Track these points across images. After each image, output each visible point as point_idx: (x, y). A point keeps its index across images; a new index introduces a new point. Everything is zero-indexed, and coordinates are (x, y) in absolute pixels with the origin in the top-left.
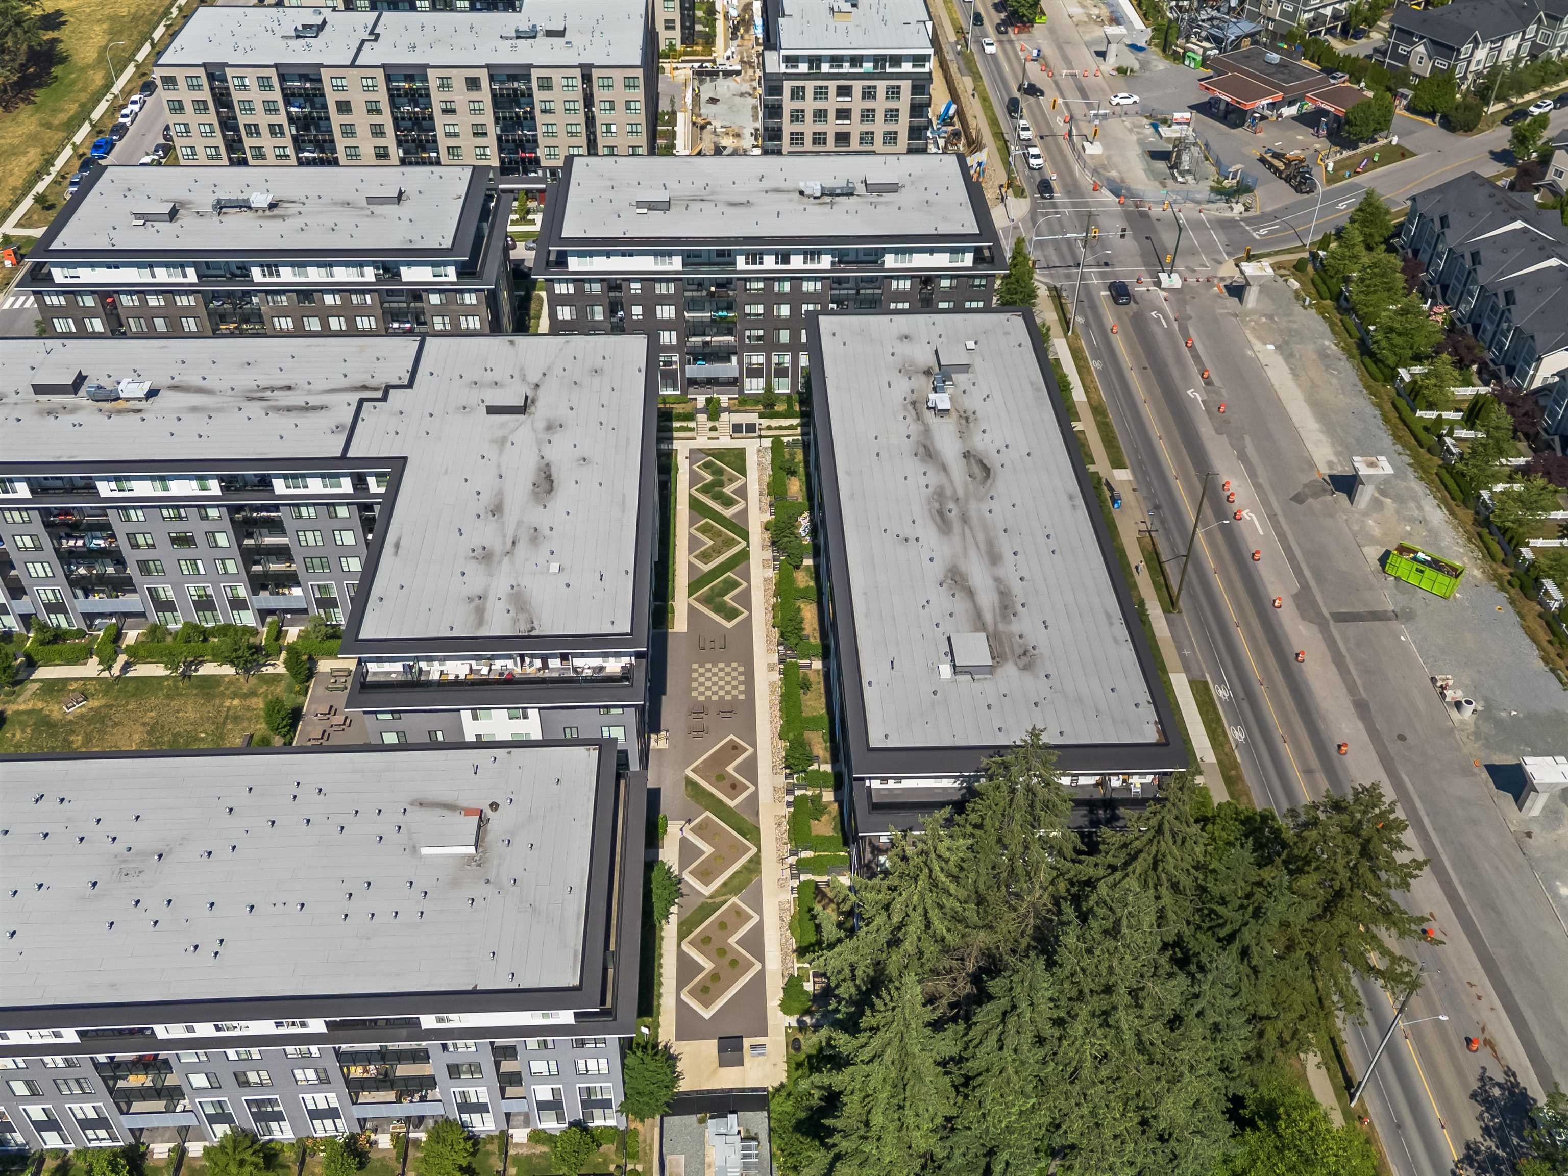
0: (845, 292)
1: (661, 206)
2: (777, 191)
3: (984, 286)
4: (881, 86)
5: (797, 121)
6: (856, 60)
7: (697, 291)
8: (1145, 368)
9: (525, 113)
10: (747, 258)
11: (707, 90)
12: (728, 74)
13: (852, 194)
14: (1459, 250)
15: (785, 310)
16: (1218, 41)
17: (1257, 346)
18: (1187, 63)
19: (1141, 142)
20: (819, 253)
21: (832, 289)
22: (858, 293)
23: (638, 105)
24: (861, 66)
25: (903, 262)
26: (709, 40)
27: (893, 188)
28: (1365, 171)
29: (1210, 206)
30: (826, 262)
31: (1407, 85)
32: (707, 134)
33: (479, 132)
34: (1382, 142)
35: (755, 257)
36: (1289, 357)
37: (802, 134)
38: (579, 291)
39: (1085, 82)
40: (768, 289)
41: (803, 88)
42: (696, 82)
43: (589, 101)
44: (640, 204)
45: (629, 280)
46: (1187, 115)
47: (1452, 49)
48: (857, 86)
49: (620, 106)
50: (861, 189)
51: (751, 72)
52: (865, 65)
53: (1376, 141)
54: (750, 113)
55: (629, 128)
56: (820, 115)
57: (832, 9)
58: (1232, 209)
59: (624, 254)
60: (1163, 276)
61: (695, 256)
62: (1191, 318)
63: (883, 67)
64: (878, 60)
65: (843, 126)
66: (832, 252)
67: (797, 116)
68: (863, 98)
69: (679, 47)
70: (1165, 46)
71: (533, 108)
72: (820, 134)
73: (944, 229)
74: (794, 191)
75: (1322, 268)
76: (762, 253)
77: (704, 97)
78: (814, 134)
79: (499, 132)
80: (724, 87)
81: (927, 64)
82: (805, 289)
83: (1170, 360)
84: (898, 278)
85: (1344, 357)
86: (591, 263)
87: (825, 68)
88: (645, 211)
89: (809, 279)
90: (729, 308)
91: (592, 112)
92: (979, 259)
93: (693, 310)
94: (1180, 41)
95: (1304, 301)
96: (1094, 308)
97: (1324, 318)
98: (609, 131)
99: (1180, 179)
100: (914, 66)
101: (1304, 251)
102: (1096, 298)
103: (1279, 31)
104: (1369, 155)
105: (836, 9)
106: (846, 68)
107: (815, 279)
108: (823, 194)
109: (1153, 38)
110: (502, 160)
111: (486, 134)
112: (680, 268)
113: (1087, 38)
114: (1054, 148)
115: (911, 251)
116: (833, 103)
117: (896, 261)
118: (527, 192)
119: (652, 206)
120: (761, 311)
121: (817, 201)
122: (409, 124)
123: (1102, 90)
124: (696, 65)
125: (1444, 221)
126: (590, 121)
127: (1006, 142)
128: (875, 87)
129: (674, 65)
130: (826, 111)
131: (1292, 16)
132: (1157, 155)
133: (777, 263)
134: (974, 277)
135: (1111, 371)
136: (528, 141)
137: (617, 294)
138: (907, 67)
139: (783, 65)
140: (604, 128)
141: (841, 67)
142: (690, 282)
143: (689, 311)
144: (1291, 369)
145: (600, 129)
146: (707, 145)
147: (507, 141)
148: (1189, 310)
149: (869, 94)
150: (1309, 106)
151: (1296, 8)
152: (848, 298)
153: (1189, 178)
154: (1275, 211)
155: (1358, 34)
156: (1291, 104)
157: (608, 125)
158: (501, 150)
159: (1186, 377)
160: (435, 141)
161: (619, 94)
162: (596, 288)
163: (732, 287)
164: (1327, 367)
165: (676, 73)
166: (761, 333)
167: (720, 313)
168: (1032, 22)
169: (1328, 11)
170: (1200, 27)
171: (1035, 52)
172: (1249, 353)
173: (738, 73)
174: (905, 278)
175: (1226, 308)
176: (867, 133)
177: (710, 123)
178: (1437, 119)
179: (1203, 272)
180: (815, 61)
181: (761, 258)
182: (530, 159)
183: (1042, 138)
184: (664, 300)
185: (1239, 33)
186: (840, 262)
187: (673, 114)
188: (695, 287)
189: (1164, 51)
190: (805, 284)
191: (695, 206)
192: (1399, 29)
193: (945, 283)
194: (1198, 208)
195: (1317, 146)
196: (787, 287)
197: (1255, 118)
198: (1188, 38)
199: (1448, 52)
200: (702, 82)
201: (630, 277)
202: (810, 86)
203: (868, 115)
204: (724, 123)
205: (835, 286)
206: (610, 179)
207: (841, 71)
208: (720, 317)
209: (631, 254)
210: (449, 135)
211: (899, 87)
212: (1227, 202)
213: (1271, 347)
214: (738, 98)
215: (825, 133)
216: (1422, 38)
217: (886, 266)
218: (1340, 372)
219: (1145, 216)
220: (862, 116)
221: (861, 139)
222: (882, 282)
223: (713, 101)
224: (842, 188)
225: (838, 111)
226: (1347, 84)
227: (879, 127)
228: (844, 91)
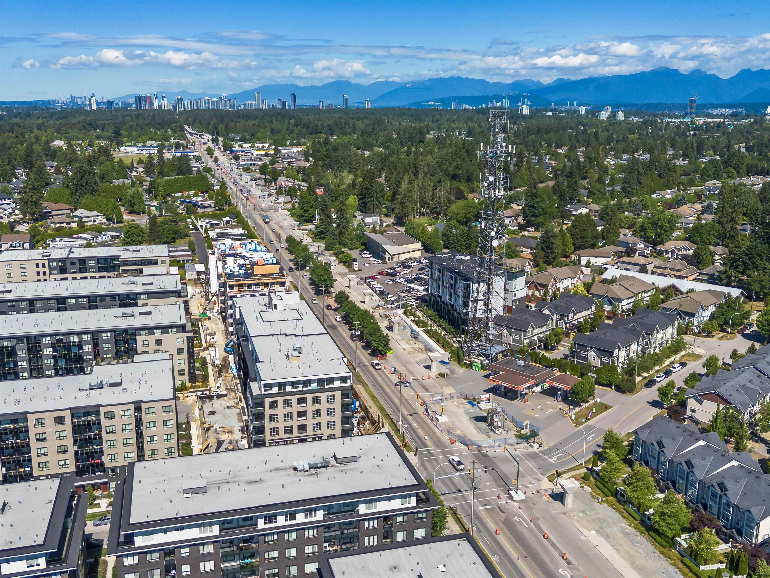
0: (334, 533)
1: (200, 491)
2: (278, 469)
3: (425, 518)
4: (324, 396)
5: (274, 421)
6: (307, 383)
7: (230, 547)
8: (526, 557)
9: (95, 435)
10: (266, 520)
11: (208, 407)
12: (219, 396)
13: (328, 466)
14: (676, 460)
15: (293, 552)
16: (487, 356)
17: (585, 532)
18: (474, 368)
19: (467, 413)
20: (315, 510)
21: (325, 532)
22: (342, 533)
23: (172, 422)
24: (310, 386)
25: (371, 508)
26: (206, 379)
27: (354, 459)
28: (592, 418)
29: (519, 446)
30: (320, 515)
31: (591, 372)
32: (211, 434)
33: (62, 450)
34: (591, 402)
35: (270, 519)
36: (607, 537)
37: (277, 428)
38: (143, 561)
39: (424, 382)
40: (281, 539)
41: (277, 401)
42: (200, 403)
43: (139, 422)
44: (186, 491)
45: (180, 547)
46: (487, 396)
47: (610, 352)
48: (310, 398)
49: (160, 424)
50: (333, 461)
51: (233, 394)
52: (312, 385)
53: (588, 402)
54: (236, 418)
55: (165, 437)
56: (288, 416)
57: (287, 356)
58: (532, 447)
59: (176, 529)
60: (512, 493)
61: (227, 523)
62: (539, 518)
63: (323, 385)
64: (320, 381)
65: (302, 421)
66: (324, 508)
67: (274, 418)
68: (313, 403)
69: (188, 384)
70: (459, 361)
71: (101, 431)
72: (288, 427)
73: (395, 484)
74: (289, 468)
75: (598, 476)
76: (276, 515)
77: (207, 411)
78: (285, 427)
79: (76, 449)
80: (218, 404)
81: (349, 381)
82: (306, 535)
83: (539, 550)
84: (369, 520)
85: (638, 533)
86: (152, 539)
87: (289, 389)
88: (190, 495)
89: (309, 529)
90: (252, 556)
91: (141, 430)
92: (419, 501)
93: (227, 561)
94: (466, 357)
95: (598, 500)
96: (479, 518)
97: (614, 509)
98: (152, 440)
99: (497, 432)
100: (341, 383)
101: (582, 468)
102: (478, 513)
103: (515, 349)
104: (589, 409)
105: (290, 356)
106: (301, 388)
107: (313, 528)
108: (310, 468)
109: (451, 357)
110: (77, 467)
111: (67, 451)
112: (218, 533)
113: (417, 359)
114: (419, 420)
115: (376, 501)
116: (295, 408)
117: (367, 509)
118: (93, 485)
119: (194, 491)
120: (276, 555)
121: (306, 473)
122: (12, 451)
123: (435, 386)
124: (199, 393)
125: (660, 444)
126: (140, 435)
127: (392, 419)
128: (320, 397)
129: (186, 395)
130: (291, 413)
131: (520, 342)
132: (478, 419)
133: (286, 520)
134: (417, 513)
135: (506, 562)
136: (96, 452)
137: (171, 558)
138: (337, 384)
139: (263, 390)
140: (149, 439)
141: (298, 387)
142: (223, 542)
143: (224, 562)
144: (612, 546)
145: (146, 439)
146: (212, 441)
147: (82, 454)
148: (536, 514)
149: (317, 401)
150: (547, 385)
151: (520, 338)
152: (336, 537)
153: (501, 430)
154: (556, 445)
155: (553, 349)
156: (537, 385)
157: (152, 437)
158: (77, 460)
159: (553, 560)
160: (30, 460)
161: (159, 417)
162: (156, 556)
163: (254, 541)
164: (632, 542)
165: (187, 399)
166: (277, 571)
167: (246, 561)
168: (386, 353)
169: (535, 338)
170: (474, 350)
171: (393, 369)
172: (583, 538)
173: (225, 395)
174: (373, 519)
175: (556, 509)
176: (317, 424)
177: (212, 427)
178: (613, 387)
179: (534, 487)
180: (282, 385)
181: (276, 519)
182: (97, 465)
183: (411, 415)
184: (206, 557)
185: (497, 351)
186: (329, 514)
187: (188, 423)
188: (228, 545)
189: (459, 362)
190: (306, 532)
191: (224, 487)
192: (578, 344)
193: (400, 519)
194: (513, 448)
195: (560, 406)
196: (294, 536)
197: (523, 395)
198: (469, 356)
199: (607, 354)
200: (203, 403)
201: (180, 545)
202: (280, 400)
203: (317, 413)
204: (221, 426)
205: (326, 530)
206: (162, 475)
207: (298, 389)
208: (247, 564)
209: (182, 529)
210: (40, 455)
211: (334, 395)
212: (528, 442)
213: (593, 532)
214: (227, 410)
215: (291, 427)
216: (591, 348)
217: (361, 512)
218: (641, 544)
219: (485, 455)
220: (314, 414)
221: (314, 427)
222: (358, 524)
223: (212, 413)
224: (322, 463)
225: (299, 413)
226: (559, 373)
227: (324, 419)
228: (302, 401)
